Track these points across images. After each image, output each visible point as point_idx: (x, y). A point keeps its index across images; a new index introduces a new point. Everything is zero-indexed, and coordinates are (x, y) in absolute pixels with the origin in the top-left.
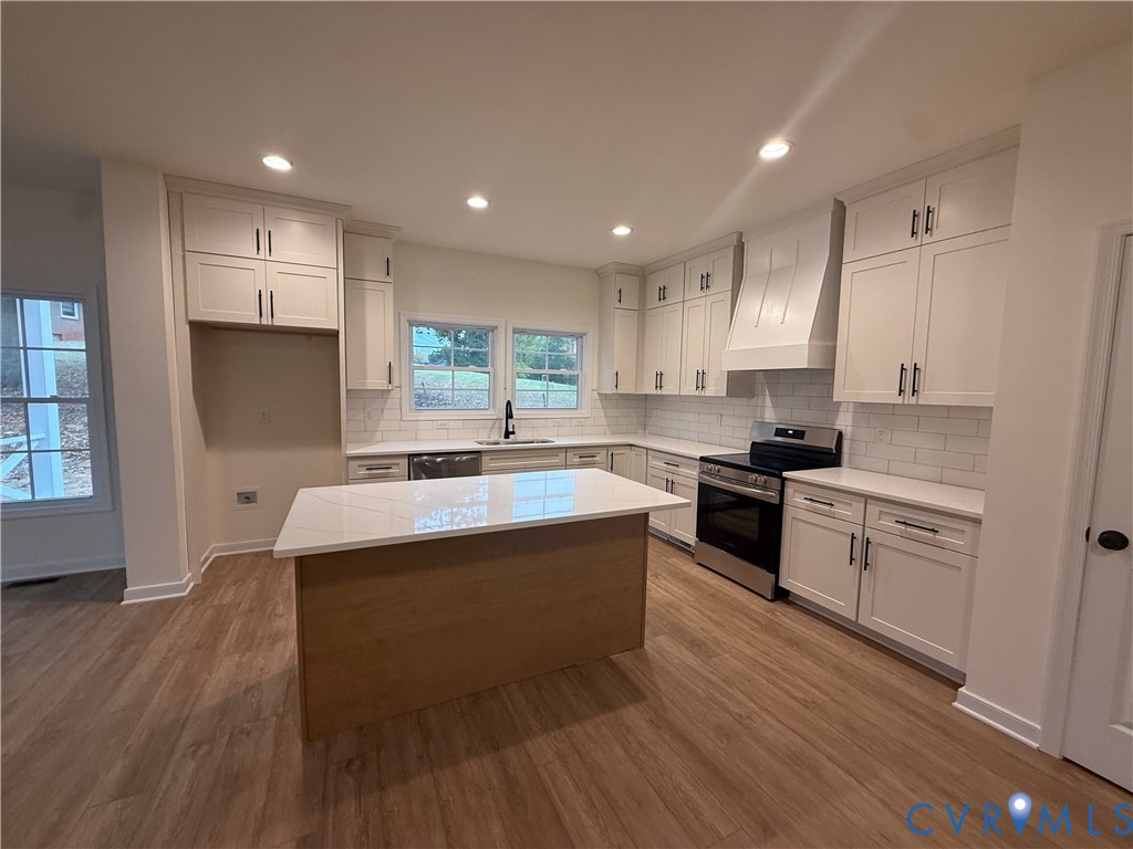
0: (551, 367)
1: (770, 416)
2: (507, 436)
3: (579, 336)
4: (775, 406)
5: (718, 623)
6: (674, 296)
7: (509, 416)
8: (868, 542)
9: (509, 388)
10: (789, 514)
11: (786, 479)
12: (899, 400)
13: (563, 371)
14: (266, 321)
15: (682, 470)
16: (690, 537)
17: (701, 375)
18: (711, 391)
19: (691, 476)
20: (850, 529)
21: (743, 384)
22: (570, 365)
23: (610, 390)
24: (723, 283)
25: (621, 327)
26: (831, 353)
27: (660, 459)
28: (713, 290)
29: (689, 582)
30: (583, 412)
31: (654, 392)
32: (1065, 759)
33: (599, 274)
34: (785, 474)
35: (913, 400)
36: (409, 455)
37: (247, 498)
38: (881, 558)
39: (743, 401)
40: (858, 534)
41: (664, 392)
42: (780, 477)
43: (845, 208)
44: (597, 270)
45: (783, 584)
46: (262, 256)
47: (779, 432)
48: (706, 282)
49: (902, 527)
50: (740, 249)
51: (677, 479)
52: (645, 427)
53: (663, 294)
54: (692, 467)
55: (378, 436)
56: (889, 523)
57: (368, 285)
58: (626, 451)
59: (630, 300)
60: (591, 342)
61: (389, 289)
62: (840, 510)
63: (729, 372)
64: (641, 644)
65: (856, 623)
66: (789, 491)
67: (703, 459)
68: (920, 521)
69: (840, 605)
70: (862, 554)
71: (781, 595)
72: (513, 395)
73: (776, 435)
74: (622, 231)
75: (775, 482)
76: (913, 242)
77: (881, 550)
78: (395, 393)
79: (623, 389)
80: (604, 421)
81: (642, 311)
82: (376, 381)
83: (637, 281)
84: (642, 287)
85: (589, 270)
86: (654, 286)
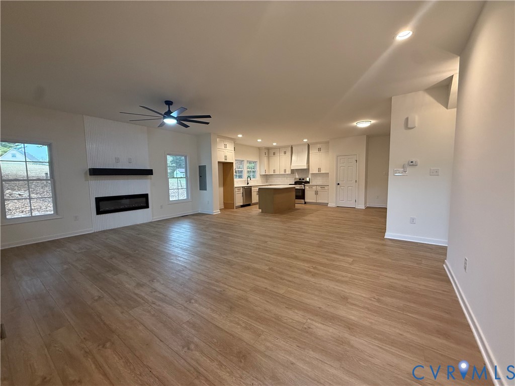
1: (297, 177)
2: (248, 184)
4: (298, 175)
6: (277, 155)
8: (317, 191)
10: (306, 190)
11: (305, 185)
12: (317, 173)
13: (253, 170)
14: (226, 161)
17: (285, 170)
18: (287, 173)
20: (315, 190)
23: (264, 174)
24: (289, 153)
25: (265, 159)
26: (309, 166)
28: (287, 154)
30: (258, 179)
31: (273, 174)
32: (337, 206)
33: (260, 149)
35: (320, 172)
38: (319, 193)
39: (293, 174)
41: (276, 174)
43: (309, 145)
45: (305, 201)
46: (225, 149)
47: (300, 179)
48: (285, 153)
50: (292, 148)
53: (274, 154)
56: (320, 188)
59: (267, 155)
60: (258, 163)
62: (313, 188)
63: (291, 169)
66: (306, 187)
68: (322, 187)
69: (314, 201)
70: (316, 193)
71: (305, 203)
75: (303, 185)
76: (319, 152)
79: (267, 173)
80: (261, 181)
81: (269, 157)
83: (267, 150)
84: (269, 152)
85: (256, 147)
86: (272, 152)
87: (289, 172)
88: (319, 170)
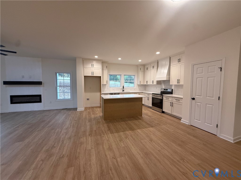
0: (130, 80)
1: (163, 87)
2: (123, 91)
3: (134, 76)
4: (164, 86)
5: (153, 115)
6: (149, 69)
7: (123, 88)
8: (172, 103)
9: (123, 84)
10: (164, 100)
11: (163, 96)
12: (177, 84)
13: (132, 81)
14: (93, 75)
15: (150, 96)
16: (151, 105)
17: (153, 81)
18: (154, 84)
19: (151, 96)
20: (170, 101)
21: (159, 83)
22: (133, 80)
23: (139, 84)
24: (155, 67)
25: (141, 74)
26: (170, 78)
27: (147, 94)
28: (154, 68)
29: (150, 111)
30: (135, 87)
31: (146, 84)
32: (191, 125)
33: (137, 66)
34: (163, 95)
35: (179, 84)
36: (110, 93)
37: (88, 99)
39: (160, 85)
40: (171, 102)
41: (148, 84)
42: (162, 95)
43: (171, 58)
44: (137, 65)
45: (163, 111)
46: (92, 67)
48: (153, 67)
49: (176, 100)
50: (158, 62)
51: (149, 97)
52: (145, 90)
53: (147, 69)
54: (151, 95)
55: (105, 91)
57: (104, 70)
58: (142, 93)
59: (142, 70)
60: (136, 77)
61: (107, 70)
62: (169, 99)
63: (157, 81)
64: (142, 116)
65: (171, 114)
66: (163, 97)
67: (152, 94)
68: (178, 99)
69: (169, 112)
70: (172, 105)
72: (124, 85)
73: (164, 90)
74: (140, 61)
75: (162, 96)
76: (178, 63)
77: (174, 104)
78: (107, 85)
79: (141, 84)
80: (138, 89)
81: (144, 72)
82: (105, 83)
83: (143, 67)
84: (144, 68)
85: (135, 65)
86: (146, 67)
87: (155, 83)
88: (178, 81)
